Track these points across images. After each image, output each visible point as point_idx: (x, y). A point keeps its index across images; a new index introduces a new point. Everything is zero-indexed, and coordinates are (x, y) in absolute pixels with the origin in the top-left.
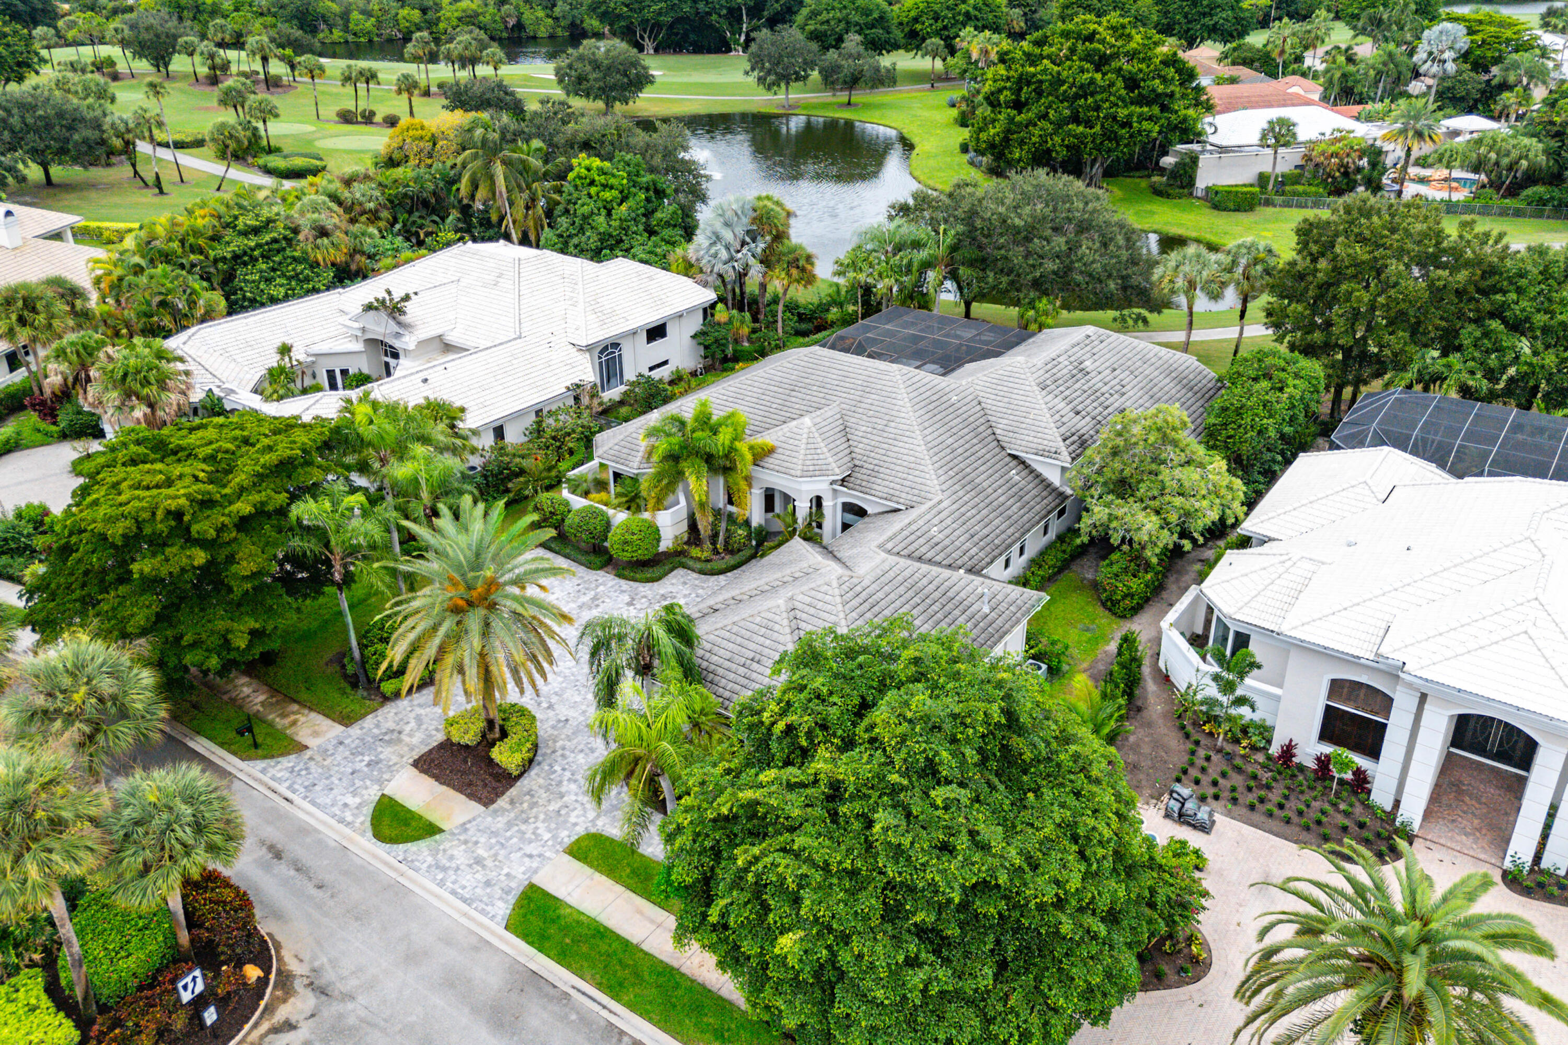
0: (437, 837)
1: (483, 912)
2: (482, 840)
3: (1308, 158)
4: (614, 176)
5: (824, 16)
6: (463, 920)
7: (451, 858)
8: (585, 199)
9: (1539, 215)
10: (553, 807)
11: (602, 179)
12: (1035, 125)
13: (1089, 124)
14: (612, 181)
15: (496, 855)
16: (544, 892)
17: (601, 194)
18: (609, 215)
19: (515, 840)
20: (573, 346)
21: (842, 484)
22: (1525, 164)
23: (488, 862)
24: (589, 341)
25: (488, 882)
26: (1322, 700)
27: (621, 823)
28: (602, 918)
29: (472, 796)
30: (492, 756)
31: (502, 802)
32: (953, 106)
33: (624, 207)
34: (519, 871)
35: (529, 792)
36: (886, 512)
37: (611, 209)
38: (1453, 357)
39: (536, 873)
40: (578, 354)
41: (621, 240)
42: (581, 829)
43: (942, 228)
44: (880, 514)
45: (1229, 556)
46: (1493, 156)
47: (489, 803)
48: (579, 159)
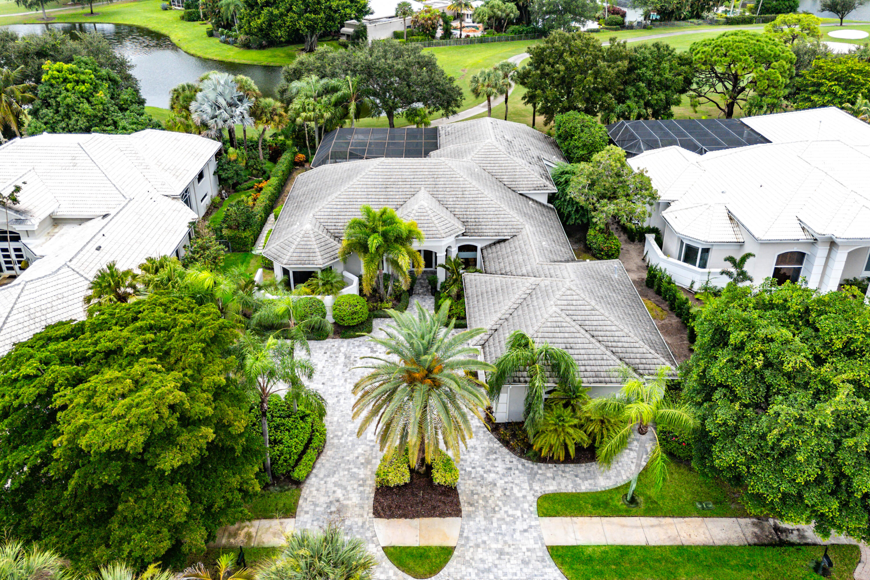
0: (456, 553)
2: (485, 538)
4: (83, 73)
7: (482, 561)
8: (64, 93)
10: (498, 493)
11: (74, 77)
12: (287, 16)
14: (82, 77)
15: (505, 542)
16: (563, 547)
17: (77, 88)
18: (89, 102)
19: (504, 527)
20: (174, 198)
21: (463, 235)
22: (512, 15)
23: (507, 549)
24: (179, 190)
25: (523, 562)
26: (774, 266)
27: (548, 481)
28: (610, 542)
29: (443, 515)
30: (436, 482)
31: (465, 509)
32: (166, 9)
33: (102, 95)
34: (531, 544)
35: (473, 493)
36: (494, 244)
37: (87, 97)
38: (628, 102)
39: (542, 539)
40: (175, 201)
41: (104, 119)
42: (532, 498)
43: (348, 77)
44: (490, 246)
45: (667, 214)
46: (499, 13)
47: (458, 513)
48: (47, 65)
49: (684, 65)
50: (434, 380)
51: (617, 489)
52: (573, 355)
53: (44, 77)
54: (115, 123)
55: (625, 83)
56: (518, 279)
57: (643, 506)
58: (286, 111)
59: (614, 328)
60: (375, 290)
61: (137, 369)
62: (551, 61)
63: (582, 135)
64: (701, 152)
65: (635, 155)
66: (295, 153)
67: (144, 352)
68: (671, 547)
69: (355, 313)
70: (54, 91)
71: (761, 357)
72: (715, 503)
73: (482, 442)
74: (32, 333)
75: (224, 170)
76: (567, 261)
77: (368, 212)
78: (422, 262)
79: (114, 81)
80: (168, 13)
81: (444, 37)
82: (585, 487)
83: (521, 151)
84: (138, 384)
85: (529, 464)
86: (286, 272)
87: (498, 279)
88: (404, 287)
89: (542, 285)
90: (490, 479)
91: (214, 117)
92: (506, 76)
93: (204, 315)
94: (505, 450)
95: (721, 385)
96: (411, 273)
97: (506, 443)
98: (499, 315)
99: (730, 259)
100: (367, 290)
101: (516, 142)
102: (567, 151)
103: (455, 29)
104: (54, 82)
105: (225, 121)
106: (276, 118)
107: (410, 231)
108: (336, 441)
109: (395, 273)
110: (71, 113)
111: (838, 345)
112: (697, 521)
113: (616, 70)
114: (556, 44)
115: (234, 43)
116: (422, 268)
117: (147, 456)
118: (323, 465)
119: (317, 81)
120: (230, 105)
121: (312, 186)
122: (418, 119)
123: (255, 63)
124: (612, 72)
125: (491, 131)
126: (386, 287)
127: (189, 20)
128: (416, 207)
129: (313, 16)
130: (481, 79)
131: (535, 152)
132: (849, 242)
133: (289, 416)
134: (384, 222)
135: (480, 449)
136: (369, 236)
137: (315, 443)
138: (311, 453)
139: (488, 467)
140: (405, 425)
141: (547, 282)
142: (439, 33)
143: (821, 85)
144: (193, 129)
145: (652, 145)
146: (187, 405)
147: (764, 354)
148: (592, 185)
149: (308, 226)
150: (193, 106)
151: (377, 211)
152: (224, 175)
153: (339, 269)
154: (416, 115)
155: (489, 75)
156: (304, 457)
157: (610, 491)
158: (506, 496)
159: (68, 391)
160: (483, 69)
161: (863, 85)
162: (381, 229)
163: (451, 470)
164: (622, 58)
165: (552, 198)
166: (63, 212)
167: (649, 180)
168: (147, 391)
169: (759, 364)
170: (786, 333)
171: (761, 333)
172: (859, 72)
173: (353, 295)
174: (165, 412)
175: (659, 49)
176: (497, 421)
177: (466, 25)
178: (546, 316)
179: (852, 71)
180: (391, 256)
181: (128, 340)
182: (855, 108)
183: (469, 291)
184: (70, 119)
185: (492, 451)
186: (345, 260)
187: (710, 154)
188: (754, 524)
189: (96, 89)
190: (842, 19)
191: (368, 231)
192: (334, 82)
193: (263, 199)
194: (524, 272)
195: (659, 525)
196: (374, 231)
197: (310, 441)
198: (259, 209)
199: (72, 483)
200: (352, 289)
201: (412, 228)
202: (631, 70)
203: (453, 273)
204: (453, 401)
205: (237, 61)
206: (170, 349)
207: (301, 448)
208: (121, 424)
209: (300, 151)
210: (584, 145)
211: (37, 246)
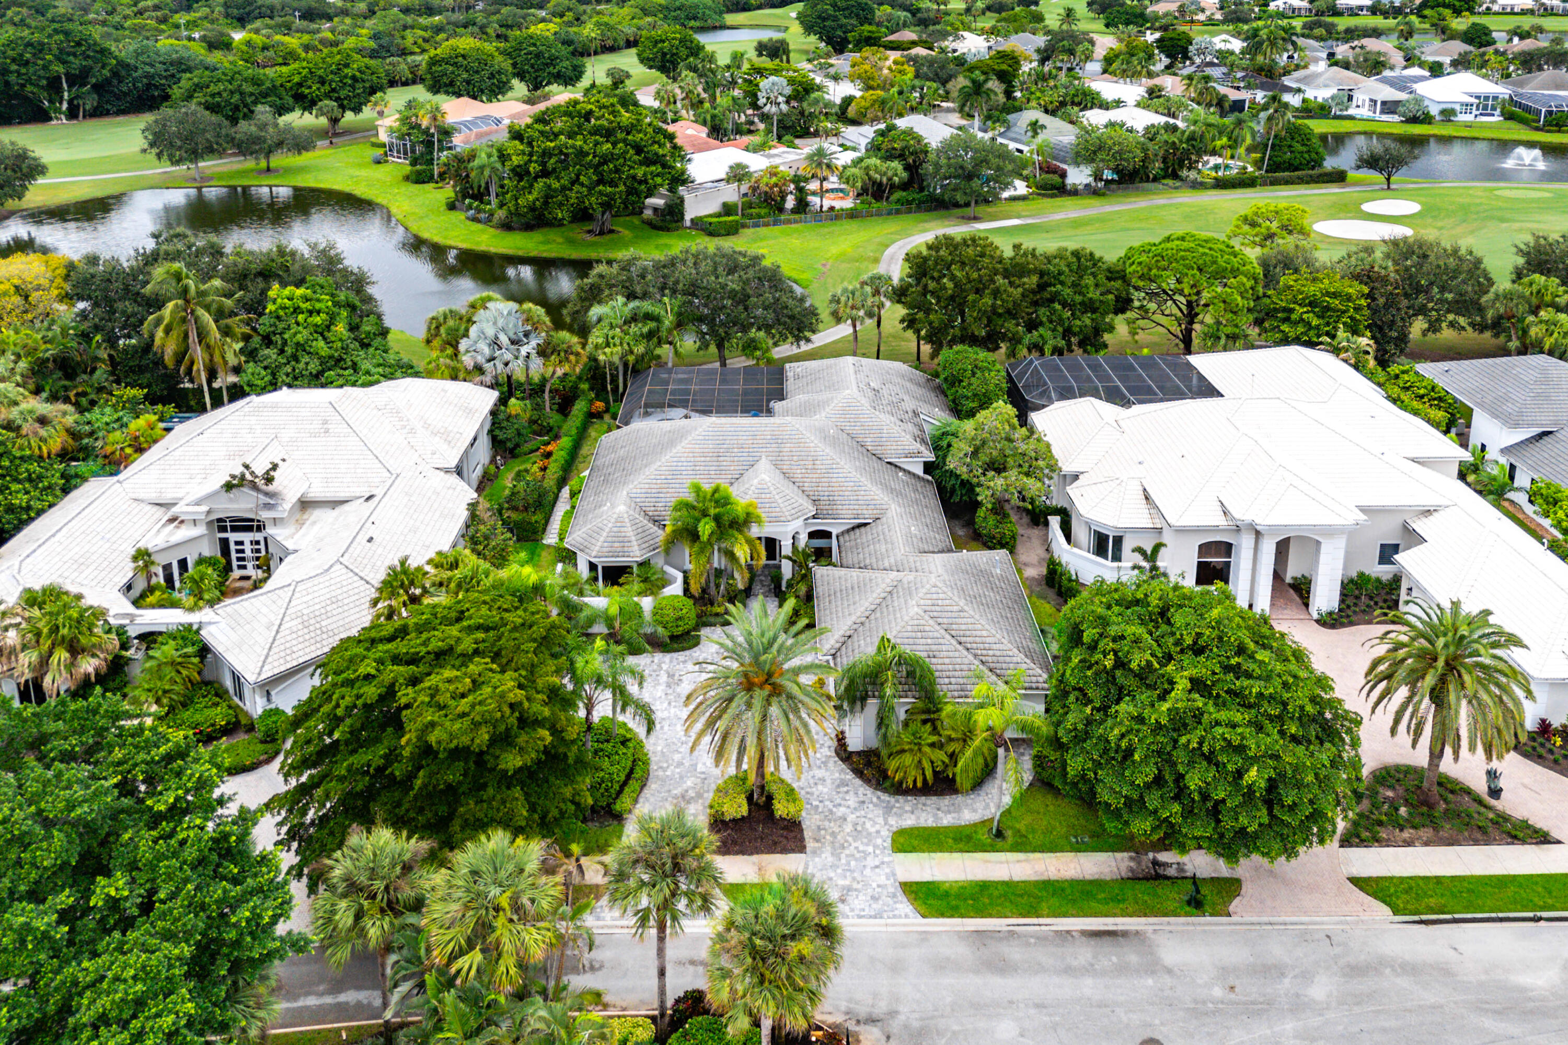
1: (895, 917)
2: (832, 875)
3: (754, 189)
4: (318, 300)
5: (213, 88)
6: (890, 929)
8: (294, 328)
9: (909, 212)
10: (848, 828)
11: (307, 305)
12: (571, 190)
13: (612, 184)
14: (318, 306)
15: (854, 879)
16: (917, 883)
17: (310, 320)
18: (325, 338)
19: (853, 863)
20: (447, 471)
21: (814, 517)
22: (896, 179)
23: (855, 886)
24: (453, 463)
25: (873, 898)
26: (1195, 560)
27: (906, 816)
28: (970, 877)
29: (784, 851)
30: (778, 814)
31: (810, 844)
32: (379, 162)
33: (341, 328)
34: (882, 880)
35: (819, 828)
36: (853, 529)
37: (323, 331)
38: (1041, 330)
39: (894, 874)
40: (448, 476)
41: (341, 359)
42: (885, 833)
43: (666, 299)
44: (848, 531)
45: (1073, 490)
46: (878, 176)
47: (802, 849)
48: (275, 290)
49: (1114, 279)
50: (774, 685)
51: (983, 822)
52: (936, 665)
53: (270, 307)
54: (355, 367)
55: (1035, 304)
56: (877, 574)
57: (1010, 840)
58: (584, 346)
59: (984, 633)
60: (704, 591)
61: (473, 668)
62: (936, 274)
63: (973, 380)
64: (1126, 404)
65: (1044, 406)
66: (591, 402)
67: (476, 652)
68: (1036, 883)
69: (680, 618)
70: (281, 325)
71: (1111, 656)
72: (1092, 837)
73: (832, 773)
74: (338, 638)
75: (501, 428)
76: (942, 552)
77: (697, 490)
78: (763, 553)
79: (353, 308)
80: (383, 168)
81: (795, 211)
82: (947, 820)
83: (891, 403)
84: (476, 685)
85: (885, 797)
86: (593, 567)
87: (854, 573)
88: (741, 586)
89: (905, 581)
90: (839, 814)
91: (492, 359)
92: (877, 292)
93: (533, 613)
94: (858, 782)
95: (1074, 689)
96: (750, 567)
97: (859, 773)
98: (853, 618)
99: (1140, 550)
100: (695, 588)
101: (885, 392)
102: (954, 401)
103: (814, 193)
104: (281, 313)
105: (506, 364)
106: (572, 358)
107: (748, 514)
108: (660, 773)
109: (729, 567)
110: (300, 353)
111: (1189, 641)
112: (1071, 855)
113: (1020, 290)
114: (942, 253)
115: (488, 221)
116: (763, 561)
117: (486, 757)
118: (647, 800)
119: (625, 304)
120: (513, 342)
121: (622, 452)
122: (758, 353)
123: (520, 253)
124: (1017, 293)
125: (853, 377)
126: (718, 586)
127: (417, 182)
128: (755, 482)
129: (609, 189)
130: (843, 299)
131: (910, 404)
132: (1273, 528)
133: (608, 741)
134: (717, 502)
135: (829, 781)
136: (699, 521)
137: (638, 773)
138: (633, 785)
139: (838, 801)
140: (743, 740)
141: (911, 577)
142: (790, 203)
143: (1291, 311)
144: (461, 376)
145: (1066, 394)
146: (526, 704)
147: (1116, 654)
148: (975, 454)
149: (622, 508)
150: (463, 345)
151: (707, 488)
152: (501, 436)
153: (659, 562)
154: (756, 348)
155: (853, 293)
156: (627, 789)
157: (975, 825)
158: (857, 832)
159: (410, 690)
160: (846, 284)
161: (1344, 312)
162: (712, 512)
163: (794, 800)
164: (1029, 273)
165: (929, 468)
166: (317, 493)
167: (1048, 446)
168: (487, 690)
169: (1109, 663)
170: (1140, 631)
171: (1113, 630)
172: (1334, 295)
173: (677, 596)
174: (507, 711)
175: (1079, 259)
176: (850, 749)
177: (831, 186)
178: (906, 618)
179: (1328, 294)
180: (723, 545)
181: (458, 640)
182: (1335, 343)
183: (820, 590)
184: (297, 361)
185: (843, 783)
186: (667, 552)
187: (1137, 409)
188: (1131, 858)
189: (332, 319)
190: (1388, 180)
191: (696, 514)
192: (646, 306)
193: (554, 468)
194: (887, 565)
195: (1026, 860)
196: (705, 514)
197: (631, 771)
198: (550, 482)
199: (418, 783)
200: (675, 589)
201: (751, 509)
202: (1042, 287)
203: (801, 566)
204: (796, 711)
205: (493, 250)
206: (500, 650)
207: (623, 777)
208: (466, 722)
209: (597, 397)
210: (975, 395)
211: (286, 538)
